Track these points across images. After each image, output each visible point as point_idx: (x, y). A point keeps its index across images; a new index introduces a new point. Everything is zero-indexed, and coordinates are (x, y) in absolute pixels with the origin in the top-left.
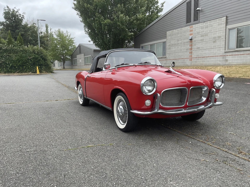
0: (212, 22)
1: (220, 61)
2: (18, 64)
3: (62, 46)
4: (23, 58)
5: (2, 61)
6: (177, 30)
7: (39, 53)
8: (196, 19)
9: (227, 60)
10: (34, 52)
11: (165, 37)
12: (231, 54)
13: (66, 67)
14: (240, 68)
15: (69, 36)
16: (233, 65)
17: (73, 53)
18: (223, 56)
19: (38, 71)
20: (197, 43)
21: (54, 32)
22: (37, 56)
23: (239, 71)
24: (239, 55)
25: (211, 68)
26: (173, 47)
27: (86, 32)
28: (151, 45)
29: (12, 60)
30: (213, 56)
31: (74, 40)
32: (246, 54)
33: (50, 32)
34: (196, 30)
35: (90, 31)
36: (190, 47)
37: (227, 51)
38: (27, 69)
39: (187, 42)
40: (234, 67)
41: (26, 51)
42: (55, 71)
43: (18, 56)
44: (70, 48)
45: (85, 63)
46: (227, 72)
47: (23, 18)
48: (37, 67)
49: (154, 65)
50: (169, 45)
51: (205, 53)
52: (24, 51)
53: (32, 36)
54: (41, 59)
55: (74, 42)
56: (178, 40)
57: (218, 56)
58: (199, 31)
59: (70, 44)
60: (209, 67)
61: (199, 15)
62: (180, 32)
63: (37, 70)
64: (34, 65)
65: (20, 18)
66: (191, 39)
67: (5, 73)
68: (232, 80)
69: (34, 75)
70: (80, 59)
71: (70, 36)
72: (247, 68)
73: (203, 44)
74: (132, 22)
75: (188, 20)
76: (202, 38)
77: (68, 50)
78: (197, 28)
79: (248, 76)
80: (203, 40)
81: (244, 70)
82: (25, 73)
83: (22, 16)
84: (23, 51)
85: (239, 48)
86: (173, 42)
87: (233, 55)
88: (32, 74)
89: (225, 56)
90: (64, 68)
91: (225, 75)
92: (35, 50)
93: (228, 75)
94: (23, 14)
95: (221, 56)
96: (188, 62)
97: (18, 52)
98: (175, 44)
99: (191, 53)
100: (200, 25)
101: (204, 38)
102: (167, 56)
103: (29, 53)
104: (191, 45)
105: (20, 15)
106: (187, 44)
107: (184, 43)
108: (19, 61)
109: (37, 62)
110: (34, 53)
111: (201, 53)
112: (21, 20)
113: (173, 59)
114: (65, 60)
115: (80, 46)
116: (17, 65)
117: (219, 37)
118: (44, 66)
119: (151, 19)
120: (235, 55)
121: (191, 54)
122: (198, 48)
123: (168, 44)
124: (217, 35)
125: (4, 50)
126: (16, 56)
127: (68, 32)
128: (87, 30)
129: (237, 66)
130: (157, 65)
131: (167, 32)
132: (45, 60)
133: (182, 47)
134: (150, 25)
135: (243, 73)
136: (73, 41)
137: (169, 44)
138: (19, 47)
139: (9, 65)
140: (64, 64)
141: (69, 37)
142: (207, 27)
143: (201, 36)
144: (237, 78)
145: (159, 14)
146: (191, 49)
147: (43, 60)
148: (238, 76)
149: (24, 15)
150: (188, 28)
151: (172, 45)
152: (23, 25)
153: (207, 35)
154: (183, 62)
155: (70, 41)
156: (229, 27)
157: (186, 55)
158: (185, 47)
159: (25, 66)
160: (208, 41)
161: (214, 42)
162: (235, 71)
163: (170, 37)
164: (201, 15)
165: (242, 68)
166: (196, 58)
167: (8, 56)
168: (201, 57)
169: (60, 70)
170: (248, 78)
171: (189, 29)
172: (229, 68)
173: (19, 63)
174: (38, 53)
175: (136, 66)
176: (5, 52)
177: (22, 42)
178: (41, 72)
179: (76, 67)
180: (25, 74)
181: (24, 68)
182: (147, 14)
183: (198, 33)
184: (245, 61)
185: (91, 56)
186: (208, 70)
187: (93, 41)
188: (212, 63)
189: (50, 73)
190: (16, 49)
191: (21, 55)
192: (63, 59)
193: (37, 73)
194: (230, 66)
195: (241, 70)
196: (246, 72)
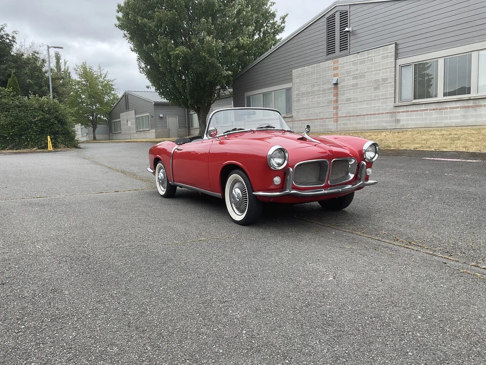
0: (372, 53)
1: (386, 122)
2: (12, 132)
3: (90, 96)
4: (21, 119)
6: (310, 66)
7: (52, 110)
8: (344, 47)
9: (398, 121)
10: (41, 108)
11: (290, 79)
12: (405, 109)
13: (97, 136)
14: (418, 133)
15: (103, 76)
16: (408, 129)
17: (112, 109)
18: (391, 113)
19: (50, 145)
20: (347, 90)
21: (75, 69)
22: (47, 116)
23: (416, 139)
24: (417, 111)
25: (371, 135)
26: (305, 98)
27: (141, 70)
28: (265, 94)
30: (375, 114)
31: (113, 83)
32: (430, 110)
33: (65, 69)
34: (344, 67)
35: (148, 67)
36: (334, 98)
37: (397, 103)
38: (29, 141)
39: (329, 89)
40: (410, 133)
41: (26, 107)
42: (81, 145)
43: (11, 116)
44: (106, 98)
45: (137, 128)
46: (396, 140)
47: (14, 41)
48: (48, 136)
49: (279, 130)
50: (298, 95)
51: (361, 108)
52: (22, 106)
53: (32, 78)
54: (56, 122)
55: (113, 87)
56: (313, 86)
57: (383, 113)
58: (350, 69)
59: (106, 92)
60: (367, 133)
61: (348, 41)
62: (317, 70)
63: (47, 143)
64: (43, 133)
65: (8, 41)
66: (336, 84)
68: (403, 153)
69: (43, 152)
70: (127, 120)
71: (106, 75)
72: (430, 133)
73: (357, 92)
74: (230, 51)
75: (330, 50)
76: (355, 82)
77: (102, 103)
78: (346, 63)
79: (429, 147)
80: (357, 84)
81: (424, 137)
82: (24, 148)
83: (10, 38)
84: (19, 107)
85: (418, 99)
86: (303, 89)
87: (408, 111)
88: (39, 150)
89: (395, 112)
90: (95, 138)
91: (392, 145)
92: (44, 105)
93: (397, 146)
94: (13, 35)
95: (388, 113)
96: (331, 125)
97: (10, 109)
98: (308, 93)
99: (336, 108)
100: (351, 58)
101: (359, 81)
102: (294, 114)
103: (32, 109)
104: (336, 95)
105: (7, 35)
106: (329, 93)
107: (324, 90)
108: (13, 127)
109: (48, 127)
110: (42, 110)
111: (354, 109)
112: (10, 46)
113: (304, 120)
114: (96, 123)
115: (126, 96)
116: (9, 133)
117: (385, 80)
118: (61, 134)
119: (263, 46)
120: (411, 111)
121: (337, 111)
122: (349, 100)
123: (294, 93)
124: (381, 76)
126: (6, 117)
127: (102, 69)
128: (143, 65)
129: (414, 131)
130: (284, 130)
131: (293, 71)
132: (63, 123)
133: (320, 98)
134: (261, 57)
135: (423, 142)
136: (112, 85)
137: (297, 92)
138: (12, 100)
140: (94, 131)
141: (105, 77)
142: (363, 62)
143: (354, 79)
144: (411, 150)
145: (278, 37)
146: (337, 101)
147: (59, 124)
148: (412, 147)
149: (15, 35)
150: (330, 63)
151: (303, 94)
152: (13, 55)
153: (364, 76)
154: (323, 125)
155: (106, 85)
156: (401, 62)
157: (327, 112)
158: (325, 97)
159: (24, 135)
160: (366, 87)
161: (376, 88)
162: (410, 139)
163: (298, 80)
164: (352, 42)
165: (422, 134)
166: (346, 117)
168: (354, 116)
169: (87, 142)
170: (428, 149)
171: (332, 65)
172: (401, 135)
173: (12, 129)
174: (49, 110)
175: (254, 132)
177: (18, 89)
178: (55, 147)
179: (120, 136)
180: (25, 151)
181: (23, 139)
182: (256, 37)
183: (348, 72)
184: (428, 122)
185: (148, 114)
186: (364, 138)
187: (154, 86)
188: (372, 126)
189: (74, 149)
190: (6, 103)
191: (16, 114)
192: (92, 121)
193: (49, 149)
194: (403, 130)
195: (421, 136)
196: (426, 140)
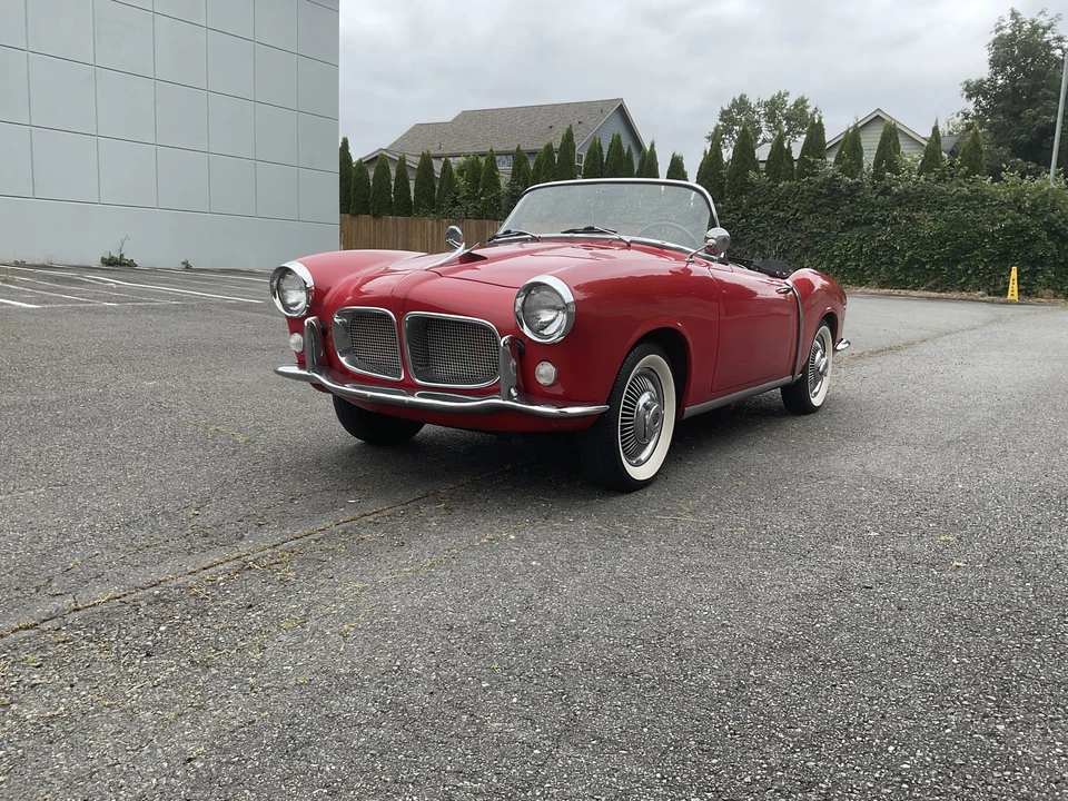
2: (937, 254)
4: (964, 227)
5: (880, 241)
7: (1043, 207)
10: (1015, 202)
19: (1013, 287)
29: (918, 236)
38: (971, 275)
41: (983, 199)
43: (945, 220)
48: (1014, 268)
52: (975, 198)
54: (1044, 235)
63: (1009, 283)
64: (1004, 260)
65: (1058, 52)
67: (883, 285)
69: (995, 302)
82: (958, 290)
84: (968, 199)
88: (987, 298)
92: (1024, 196)
97: (947, 205)
103: (995, 206)
105: (1060, 39)
108: (943, 244)
109: (1020, 246)
110: (1019, 208)
116: (931, 256)
118: (1049, 264)
125: (896, 195)
126: (935, 220)
139: (901, 253)
159: (964, 260)
167: (908, 218)
173: (940, 248)
174: (1035, 206)
176: (900, 205)
178: (1025, 294)
180: (956, 295)
181: (959, 270)
190: (943, 191)
191: (957, 214)
193: (1009, 297)
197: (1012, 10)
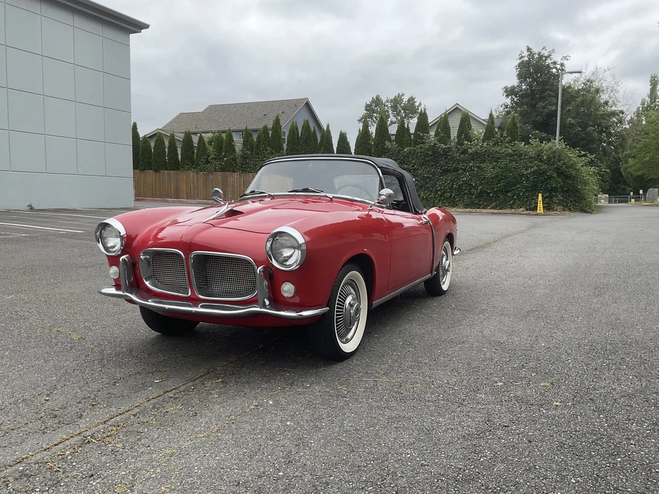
2: (496, 187)
4: (510, 171)
5: (463, 181)
7: (553, 159)
10: (539, 156)
19: (540, 205)
29: (484, 178)
38: (516, 199)
41: (520, 155)
43: (500, 167)
47: (562, 70)
48: (540, 194)
52: (516, 155)
54: (555, 175)
63: (537, 203)
64: (534, 190)
65: (554, 70)
67: (466, 206)
69: (530, 215)
82: (509, 208)
83: (558, 67)
84: (512, 155)
88: (525, 212)
92: (543, 153)
94: (562, 62)
97: (500, 159)
103: (527, 159)
105: (555, 63)
108: (499, 181)
109: (542, 182)
110: (540, 159)
112: (557, 77)
116: (493, 189)
118: (560, 192)
125: (471, 154)
126: (494, 168)
132: (566, 176)
139: (476, 187)
147: (559, 177)
149: (566, 62)
159: (511, 191)
167: (478, 167)
173: (497, 184)
174: (549, 158)
176: (473, 160)
178: (547, 209)
180: (508, 211)
181: (509, 197)
190: (497, 151)
191: (506, 164)
193: (538, 211)
197: (528, 47)
